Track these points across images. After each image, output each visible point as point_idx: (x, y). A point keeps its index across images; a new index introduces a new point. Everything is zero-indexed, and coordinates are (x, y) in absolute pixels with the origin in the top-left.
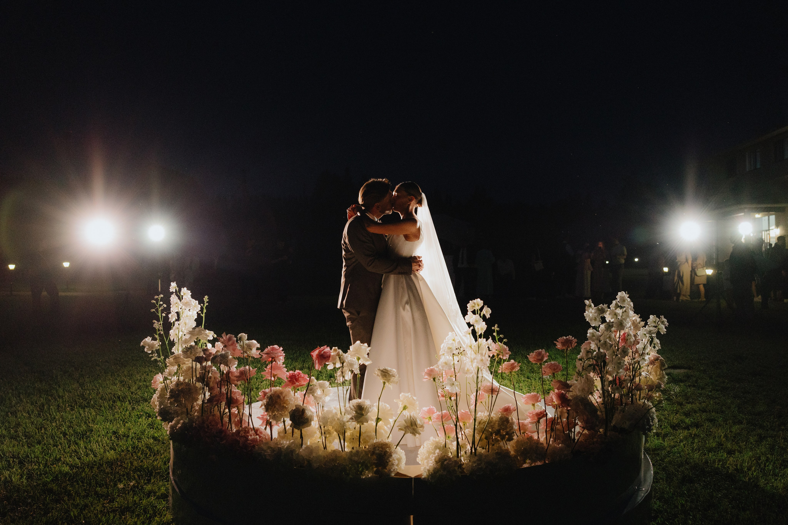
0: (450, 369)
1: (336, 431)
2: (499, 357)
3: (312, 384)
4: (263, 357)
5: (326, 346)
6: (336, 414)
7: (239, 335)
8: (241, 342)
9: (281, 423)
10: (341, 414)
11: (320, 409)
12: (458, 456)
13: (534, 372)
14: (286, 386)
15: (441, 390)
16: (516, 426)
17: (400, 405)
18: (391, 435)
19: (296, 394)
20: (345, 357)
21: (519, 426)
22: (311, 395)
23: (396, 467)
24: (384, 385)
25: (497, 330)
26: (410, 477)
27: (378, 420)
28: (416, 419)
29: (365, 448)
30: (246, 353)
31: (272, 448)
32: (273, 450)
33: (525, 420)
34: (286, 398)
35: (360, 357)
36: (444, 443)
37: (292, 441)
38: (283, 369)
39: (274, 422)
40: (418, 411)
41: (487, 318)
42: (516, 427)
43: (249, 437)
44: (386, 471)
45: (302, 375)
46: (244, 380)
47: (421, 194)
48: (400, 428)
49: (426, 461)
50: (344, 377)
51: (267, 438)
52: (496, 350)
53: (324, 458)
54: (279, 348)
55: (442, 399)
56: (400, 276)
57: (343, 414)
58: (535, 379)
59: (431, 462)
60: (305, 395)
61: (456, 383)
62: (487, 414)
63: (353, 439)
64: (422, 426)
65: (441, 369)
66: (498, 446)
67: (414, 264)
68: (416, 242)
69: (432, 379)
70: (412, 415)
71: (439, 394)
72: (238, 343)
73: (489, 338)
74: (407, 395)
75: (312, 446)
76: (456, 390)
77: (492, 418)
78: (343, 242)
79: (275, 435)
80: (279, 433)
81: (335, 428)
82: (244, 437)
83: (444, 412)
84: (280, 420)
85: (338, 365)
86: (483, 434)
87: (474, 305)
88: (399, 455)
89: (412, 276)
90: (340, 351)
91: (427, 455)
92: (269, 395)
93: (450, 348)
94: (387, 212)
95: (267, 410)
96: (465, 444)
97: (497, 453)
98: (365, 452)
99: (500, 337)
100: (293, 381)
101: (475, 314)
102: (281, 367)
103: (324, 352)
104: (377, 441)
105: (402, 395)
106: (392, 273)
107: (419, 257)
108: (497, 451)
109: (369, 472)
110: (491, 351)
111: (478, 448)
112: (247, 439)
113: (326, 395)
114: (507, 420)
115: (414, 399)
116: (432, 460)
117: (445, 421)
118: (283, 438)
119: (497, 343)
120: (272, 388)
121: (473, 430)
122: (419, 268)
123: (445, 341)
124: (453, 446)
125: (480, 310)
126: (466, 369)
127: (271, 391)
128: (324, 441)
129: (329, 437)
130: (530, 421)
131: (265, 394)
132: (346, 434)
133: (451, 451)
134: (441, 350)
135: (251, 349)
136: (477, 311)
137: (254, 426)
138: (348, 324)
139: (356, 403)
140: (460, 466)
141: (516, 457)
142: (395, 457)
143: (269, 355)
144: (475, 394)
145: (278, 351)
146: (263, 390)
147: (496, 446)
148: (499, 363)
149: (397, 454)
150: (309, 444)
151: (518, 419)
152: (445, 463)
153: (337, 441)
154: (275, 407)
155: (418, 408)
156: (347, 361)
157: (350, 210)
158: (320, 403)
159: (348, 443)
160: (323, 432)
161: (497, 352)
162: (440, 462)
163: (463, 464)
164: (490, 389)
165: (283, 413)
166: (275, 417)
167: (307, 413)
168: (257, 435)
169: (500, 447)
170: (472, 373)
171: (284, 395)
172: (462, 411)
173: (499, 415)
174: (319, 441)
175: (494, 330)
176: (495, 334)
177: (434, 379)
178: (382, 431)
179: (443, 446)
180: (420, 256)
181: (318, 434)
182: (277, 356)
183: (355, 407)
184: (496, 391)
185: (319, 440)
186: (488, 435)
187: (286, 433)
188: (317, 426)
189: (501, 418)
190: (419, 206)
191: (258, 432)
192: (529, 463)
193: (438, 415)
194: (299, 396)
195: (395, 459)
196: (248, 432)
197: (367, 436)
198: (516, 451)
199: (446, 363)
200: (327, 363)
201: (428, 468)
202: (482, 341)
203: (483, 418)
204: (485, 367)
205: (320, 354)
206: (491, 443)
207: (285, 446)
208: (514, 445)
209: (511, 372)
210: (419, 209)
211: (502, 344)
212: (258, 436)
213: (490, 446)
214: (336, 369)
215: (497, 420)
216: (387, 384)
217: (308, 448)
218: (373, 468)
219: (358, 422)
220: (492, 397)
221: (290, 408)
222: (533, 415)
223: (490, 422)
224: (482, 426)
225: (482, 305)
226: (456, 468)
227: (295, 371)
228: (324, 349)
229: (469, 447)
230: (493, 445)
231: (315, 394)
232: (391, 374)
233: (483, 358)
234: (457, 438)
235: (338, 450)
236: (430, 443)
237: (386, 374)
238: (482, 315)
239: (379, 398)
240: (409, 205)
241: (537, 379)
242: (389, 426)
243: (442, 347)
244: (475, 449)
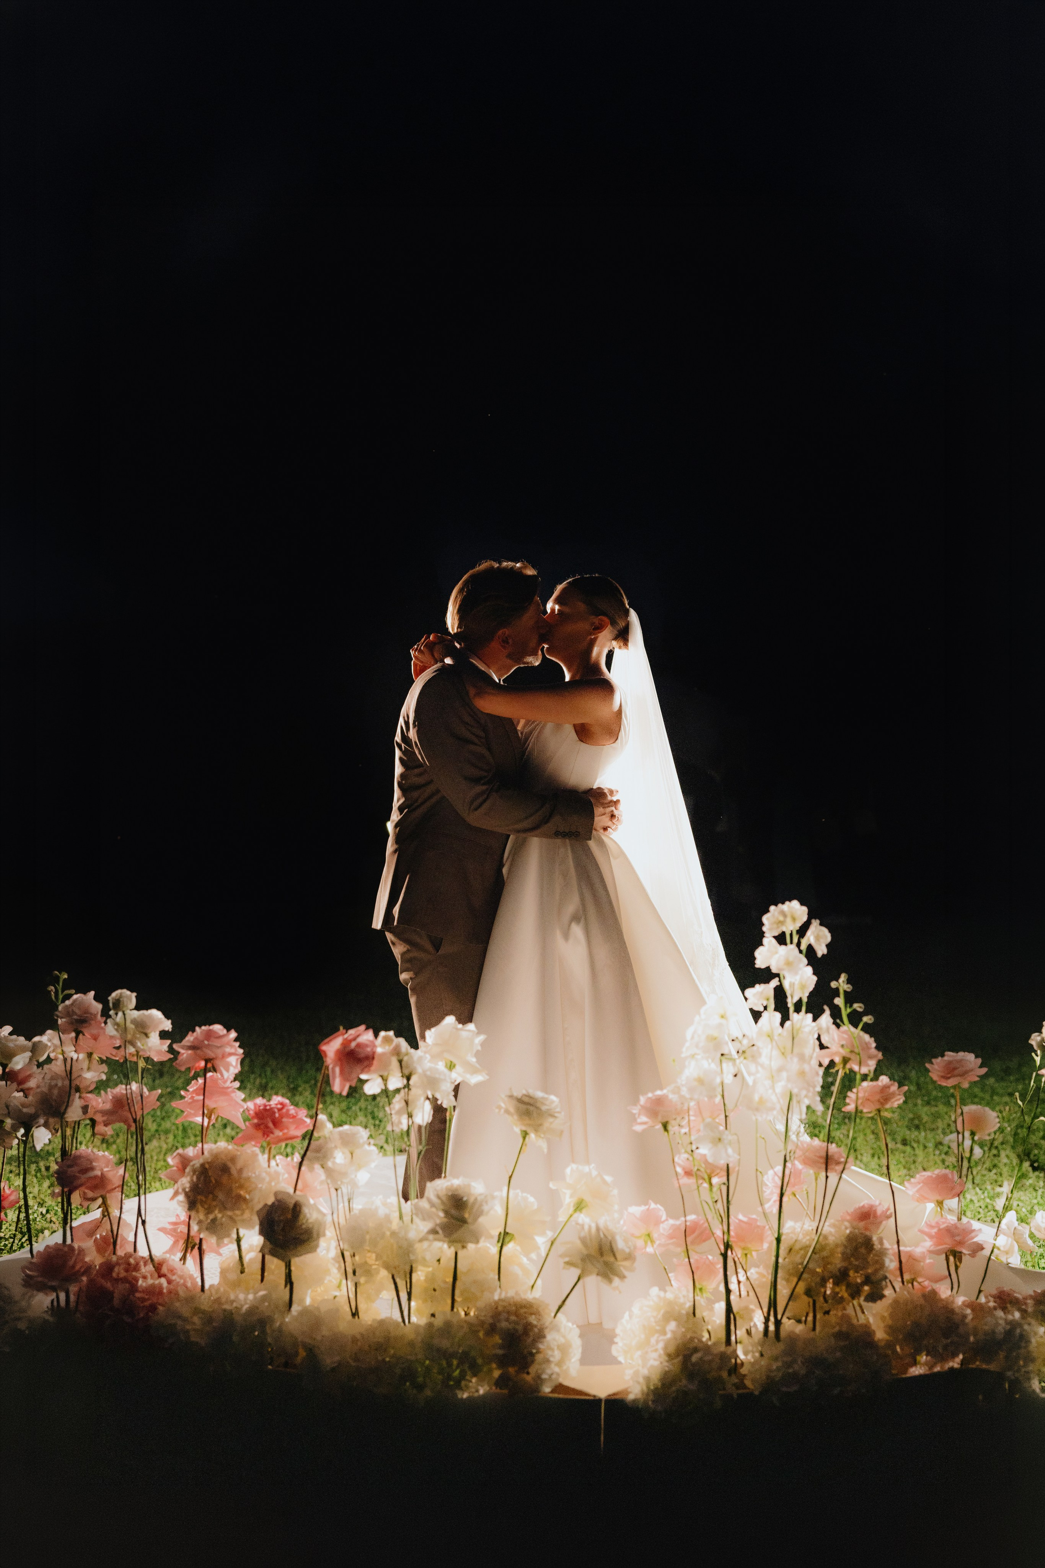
0: (711, 1097)
1: (387, 1267)
2: (848, 1066)
3: (321, 1134)
4: (180, 1058)
5: (363, 1027)
6: (388, 1218)
7: (114, 995)
8: (116, 1014)
9: (231, 1242)
10: (401, 1217)
11: (341, 1205)
12: (728, 1342)
13: (921, 1127)
14: (247, 1138)
15: (686, 1156)
16: (891, 1261)
17: (568, 1196)
18: (539, 1282)
19: (273, 1163)
20: (415, 1058)
21: (900, 1262)
22: (317, 1167)
23: (557, 1369)
24: (524, 1138)
25: (845, 992)
26: (594, 1396)
27: (504, 1238)
28: (613, 1238)
29: (466, 1314)
30: (133, 1044)
31: (204, 1312)
32: (208, 1319)
33: (917, 1245)
34: (245, 1174)
35: (455, 1061)
36: (689, 1304)
37: (262, 1293)
38: (233, 1095)
39: (210, 1241)
40: (616, 1215)
41: (819, 954)
42: (891, 1264)
43: (140, 1282)
44: (528, 1378)
45: (292, 1110)
46: (125, 1121)
47: (627, 613)
48: (567, 1259)
49: (639, 1353)
50: (410, 1116)
51: (189, 1285)
52: (842, 1046)
53: (354, 1340)
54: (225, 1031)
55: (685, 1180)
56: (559, 841)
57: (407, 1219)
58: (925, 1147)
59: (655, 1355)
60: (301, 1164)
61: (728, 1136)
62: (809, 1225)
63: (435, 1290)
64: (630, 1257)
65: (688, 1096)
66: (840, 1314)
67: (598, 810)
68: (608, 748)
69: (659, 1127)
70: (601, 1225)
71: (679, 1170)
72: (110, 1017)
73: (823, 1011)
74: (586, 1169)
75: (318, 1309)
76: (728, 1155)
77: (826, 1237)
78: (398, 738)
79: (212, 1279)
80: (223, 1272)
81: (385, 1258)
82: (125, 1280)
83: (691, 1217)
84: (229, 1236)
85: (395, 1082)
86: (799, 1280)
87: (781, 918)
88: (564, 1337)
89: (591, 843)
90: (402, 1041)
91: (643, 1336)
92: (197, 1163)
93: (712, 1039)
94: (530, 659)
95: (192, 1204)
96: (746, 1308)
97: (839, 1335)
98: (470, 1325)
99: (855, 1010)
100: (267, 1127)
101: (786, 944)
102: (228, 1088)
103: (359, 1045)
104: (503, 1296)
105: (572, 1170)
106: (538, 832)
107: (611, 792)
108: (837, 1329)
109: (481, 1381)
110: (827, 1048)
111: (785, 1320)
112: (134, 1287)
113: (359, 1167)
114: (868, 1244)
115: (605, 1182)
116: (656, 1350)
117: (693, 1243)
118: (236, 1285)
119: (843, 1028)
120: (205, 1146)
121: (771, 1270)
122: (609, 824)
123: (697, 1018)
124: (716, 1315)
125: (798, 932)
126: (756, 1098)
127: (203, 1153)
128: (352, 1296)
129: (366, 1282)
130: (932, 1248)
131: (185, 1162)
132: (415, 1276)
133: (710, 1328)
134: (687, 1044)
135: (147, 1035)
136: (791, 935)
137: (153, 1253)
138: (403, 976)
139: (447, 1189)
140: (735, 1369)
141: (890, 1345)
142: (554, 1340)
143: (198, 1052)
144: (779, 1169)
145: (225, 1040)
146: (180, 1151)
147: (835, 1315)
148: (850, 1081)
149: (558, 1331)
150: (308, 1301)
151: (898, 1242)
152: (694, 1358)
153: (388, 1294)
154: (215, 1198)
155: (616, 1207)
156: (420, 1070)
157: (420, 651)
158: (344, 1189)
159: (420, 1302)
160: (350, 1271)
161: (844, 1052)
162: (678, 1356)
163: (742, 1364)
164: (821, 1157)
165: (237, 1216)
166: (213, 1227)
167: (308, 1215)
168: (160, 1276)
169: (846, 1319)
170: (773, 1109)
171: (240, 1164)
172: (741, 1217)
173: (846, 1228)
174: (335, 1297)
175: (837, 989)
176: (839, 1001)
177: (665, 1126)
178: (517, 1270)
179: (688, 1314)
180: (613, 788)
181: (335, 1274)
182: (220, 1056)
183: (444, 1199)
184: (838, 1163)
185: (337, 1293)
186: (813, 1284)
187: (242, 1272)
188: (333, 1252)
189: (851, 1239)
190: (620, 647)
191: (164, 1270)
192: (926, 1363)
193: (675, 1228)
194: (280, 1169)
195: (554, 1345)
196: (136, 1268)
197: (475, 1282)
198: (891, 1330)
199: (700, 1081)
200: (363, 1077)
201: (645, 1372)
202: (802, 1020)
203: (801, 1237)
204: (810, 1094)
205: (348, 1049)
206: (821, 1307)
207: (242, 1306)
208: (886, 1314)
209: (879, 1111)
210: (619, 654)
211: (857, 1032)
212: (163, 1281)
213: (818, 1317)
214: (390, 1094)
215: (840, 1242)
216: (532, 1136)
217: (305, 1312)
218: (490, 1371)
219: (451, 1242)
220: (827, 1177)
221: (256, 1200)
222: (940, 1230)
223: (819, 1250)
224: (798, 1259)
225: (805, 918)
226: (725, 1374)
227: (269, 1100)
228: (358, 1036)
229: (758, 1320)
230: (827, 1313)
231: (330, 1164)
232: (544, 1108)
233: (806, 1067)
234: (728, 1291)
235: (391, 1318)
236: (651, 1303)
237: (531, 1108)
238: (804, 947)
239: (510, 1177)
240: (592, 643)
241: (931, 1145)
242: (533, 1256)
243: (689, 1034)
244: (778, 1323)
